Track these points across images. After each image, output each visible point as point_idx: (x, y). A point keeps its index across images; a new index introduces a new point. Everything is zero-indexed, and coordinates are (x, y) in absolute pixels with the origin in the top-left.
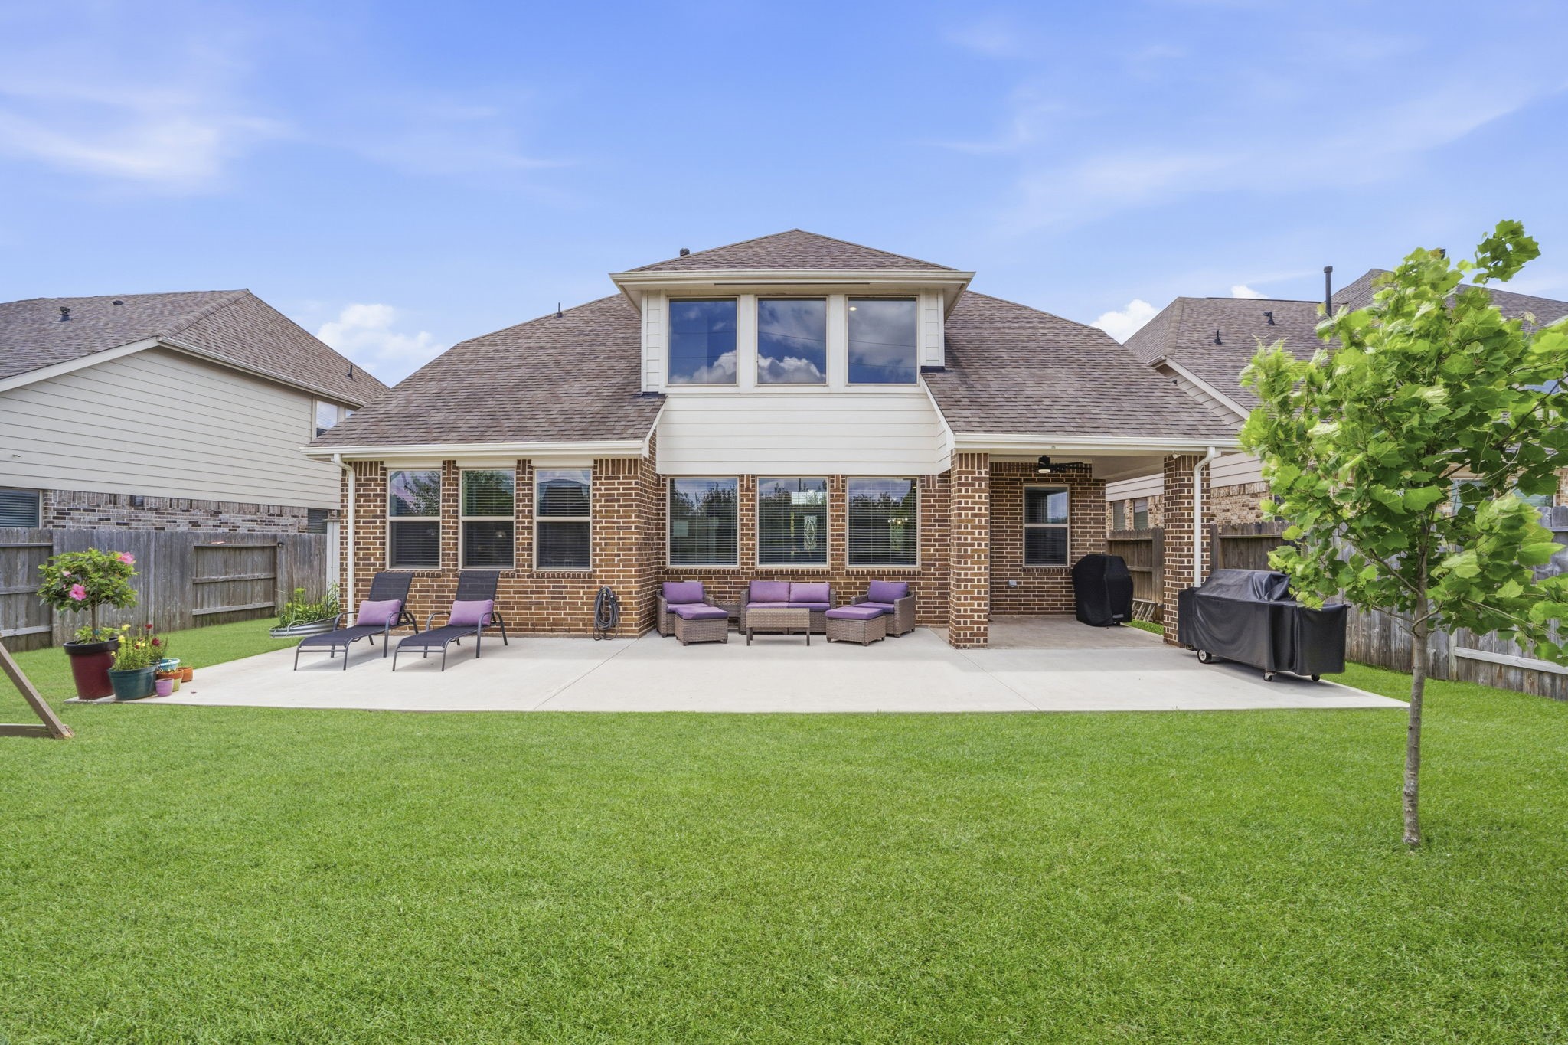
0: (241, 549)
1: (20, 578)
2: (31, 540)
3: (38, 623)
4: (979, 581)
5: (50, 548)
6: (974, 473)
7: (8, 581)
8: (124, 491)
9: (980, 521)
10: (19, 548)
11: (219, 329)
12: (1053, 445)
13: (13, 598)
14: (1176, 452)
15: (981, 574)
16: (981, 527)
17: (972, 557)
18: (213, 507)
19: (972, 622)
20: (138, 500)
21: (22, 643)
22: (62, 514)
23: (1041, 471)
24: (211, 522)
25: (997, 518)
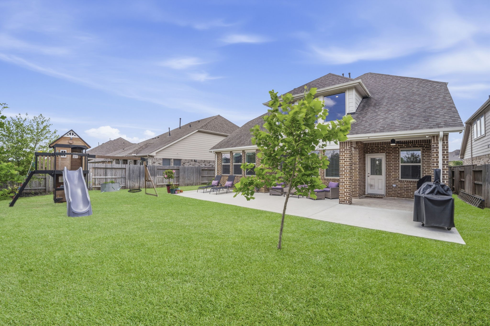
0: (211, 170)
4: (347, 183)
5: (179, 169)
6: (345, 148)
9: (347, 163)
11: (211, 125)
12: (369, 137)
14: (427, 135)
15: (347, 181)
16: (347, 165)
17: (344, 175)
18: (209, 162)
19: (344, 196)
20: (196, 161)
22: (184, 163)
23: (392, 145)
24: (208, 165)
25: (388, 162)
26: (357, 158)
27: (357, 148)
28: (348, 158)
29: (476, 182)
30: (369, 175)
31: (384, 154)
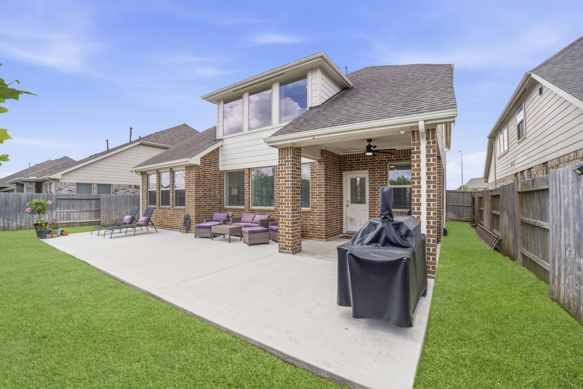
1: (93, 207)
2: (96, 197)
3: (98, 219)
5: (100, 199)
6: (285, 158)
7: (90, 207)
8: (133, 184)
10: (92, 199)
13: (91, 212)
20: (137, 186)
21: (93, 223)
22: (116, 191)
25: (372, 183)
26: (323, 177)
27: (323, 162)
28: (289, 174)
29: (494, 212)
30: (348, 204)
31: (367, 171)
